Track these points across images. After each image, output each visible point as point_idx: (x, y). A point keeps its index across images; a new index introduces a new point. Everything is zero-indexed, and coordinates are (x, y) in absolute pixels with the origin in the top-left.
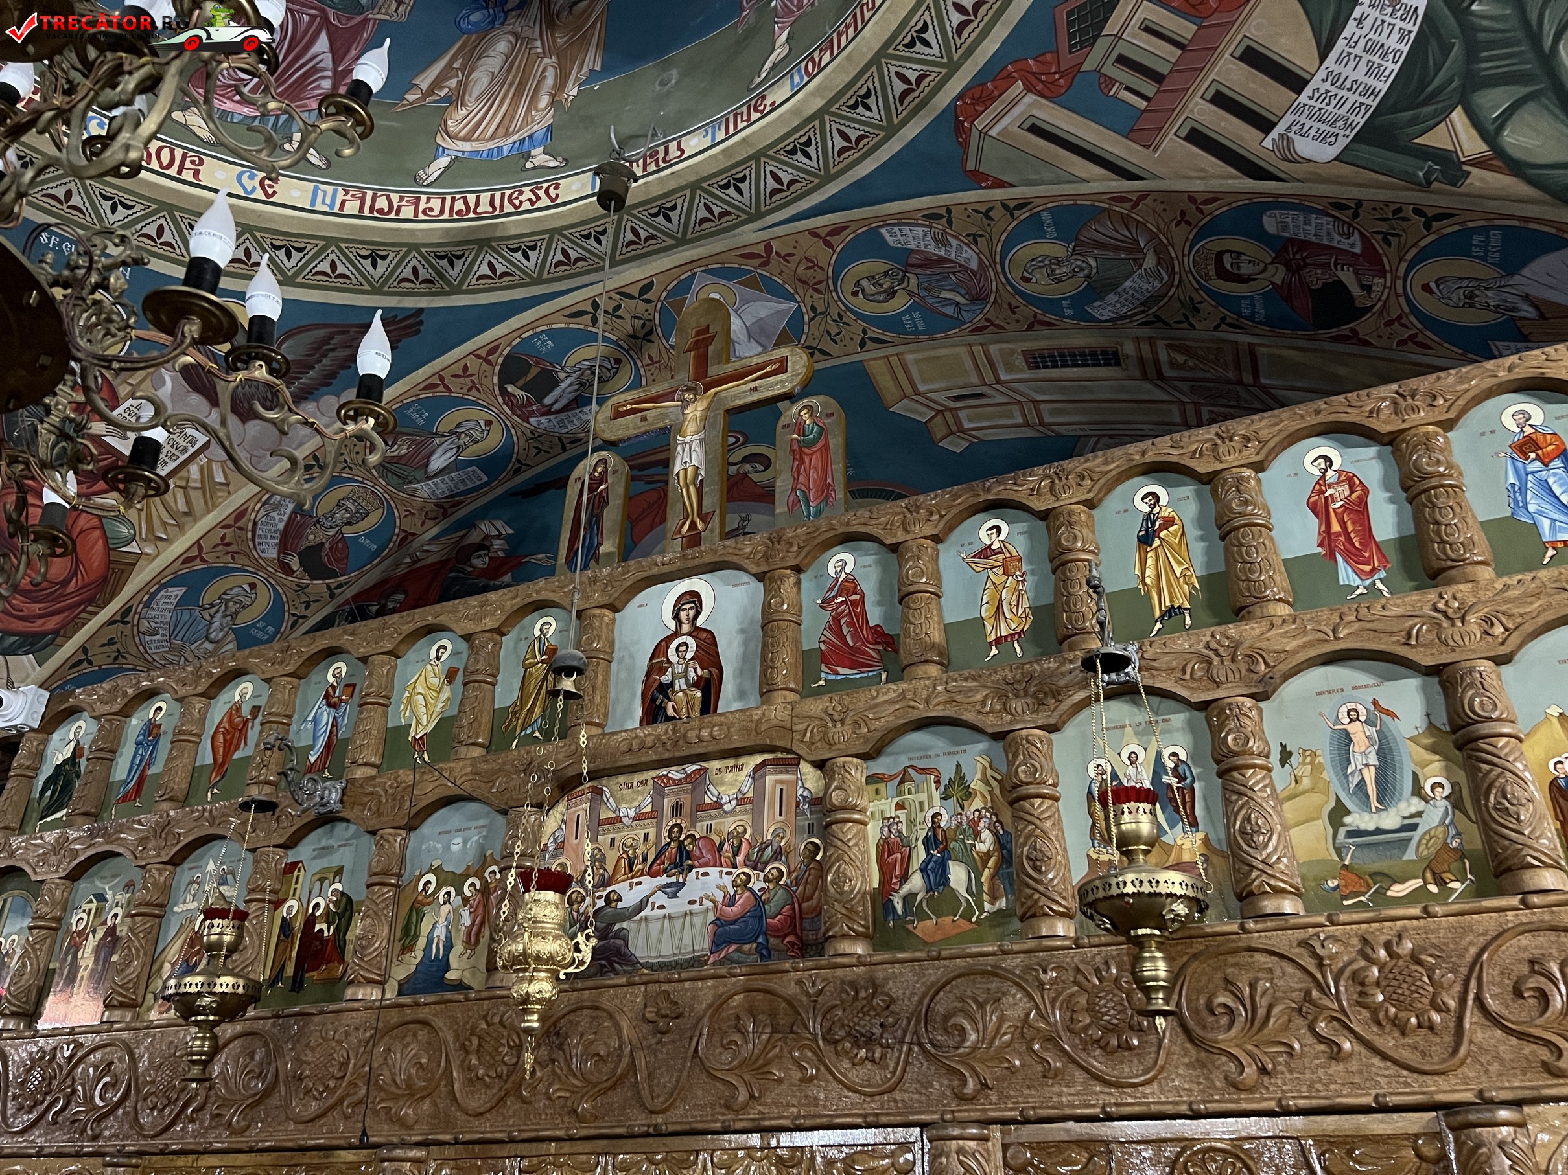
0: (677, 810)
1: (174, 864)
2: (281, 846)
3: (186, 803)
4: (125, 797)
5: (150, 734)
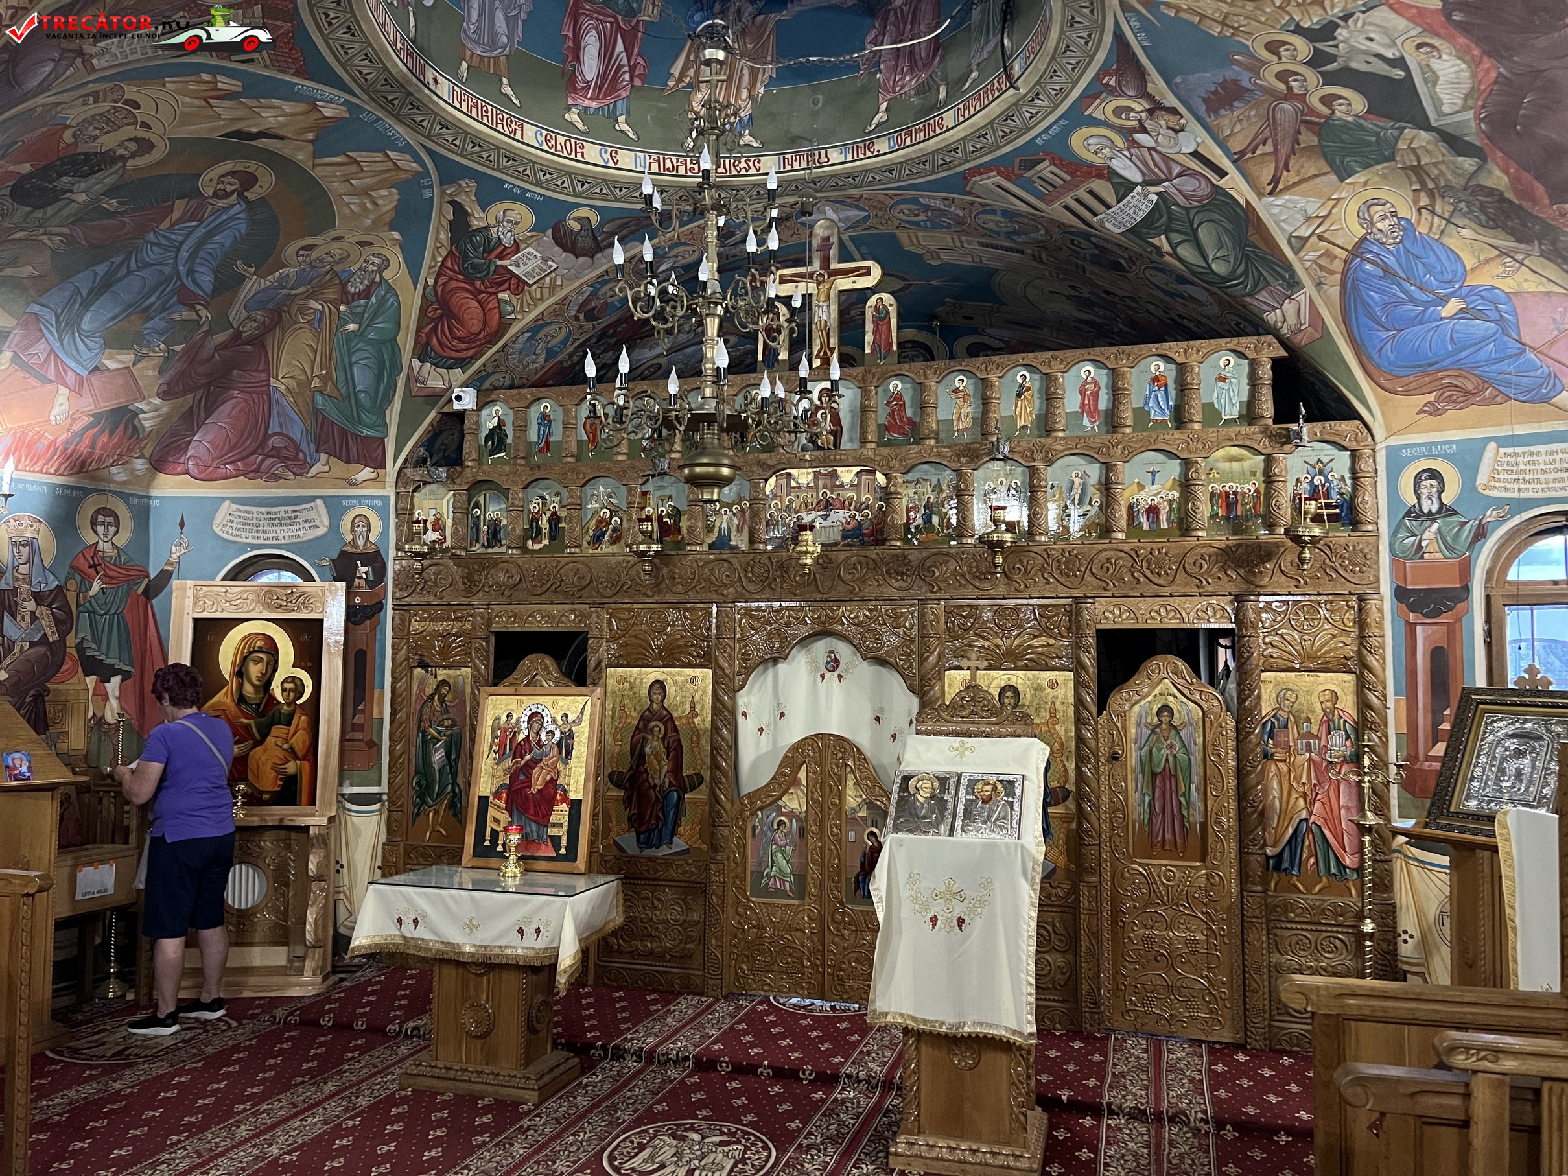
0: (825, 486)
1: (583, 486)
2: (641, 484)
3: (578, 458)
4: (540, 451)
5: (545, 419)
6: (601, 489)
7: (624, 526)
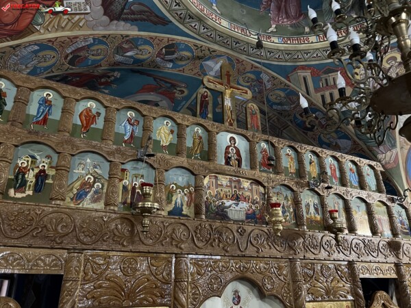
0: (235, 187)
1: (73, 155)
2: (123, 164)
3: (72, 135)
4: (37, 123)
5: (46, 102)
6: (88, 160)
7: (105, 190)
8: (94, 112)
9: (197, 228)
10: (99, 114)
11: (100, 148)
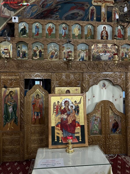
1: (48, 44)
2: (63, 45)
3: (46, 37)
4: (36, 35)
5: (37, 27)
6: (52, 45)
7: (58, 54)
8: (52, 27)
9: (89, 64)
10: (53, 28)
11: (55, 41)
